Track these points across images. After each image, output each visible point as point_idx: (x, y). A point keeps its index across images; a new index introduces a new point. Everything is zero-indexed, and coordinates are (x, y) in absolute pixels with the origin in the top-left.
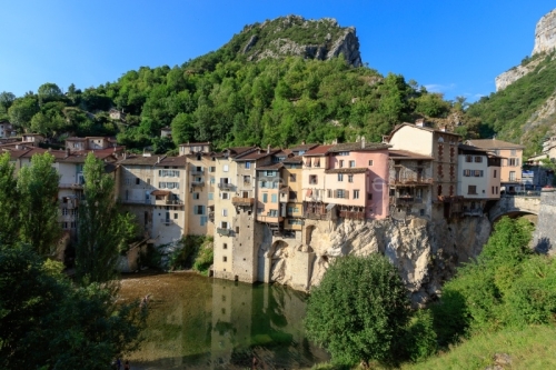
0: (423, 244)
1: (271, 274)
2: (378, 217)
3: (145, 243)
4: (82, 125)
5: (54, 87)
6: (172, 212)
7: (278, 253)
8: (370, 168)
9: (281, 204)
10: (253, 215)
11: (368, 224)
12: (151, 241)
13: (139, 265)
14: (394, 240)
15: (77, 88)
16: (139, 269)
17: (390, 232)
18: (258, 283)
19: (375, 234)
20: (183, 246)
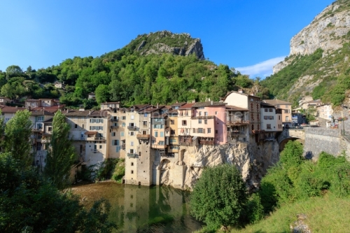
0: (246, 157)
1: (160, 180)
2: (221, 143)
3: (80, 165)
4: (37, 92)
5: (18, 68)
6: (98, 145)
7: (164, 166)
8: (216, 116)
9: (166, 138)
10: (149, 145)
11: (216, 147)
12: (84, 163)
13: (76, 179)
14: (230, 156)
15: (33, 69)
16: (76, 181)
17: (228, 151)
18: (153, 185)
19: (220, 153)
20: (105, 165)
